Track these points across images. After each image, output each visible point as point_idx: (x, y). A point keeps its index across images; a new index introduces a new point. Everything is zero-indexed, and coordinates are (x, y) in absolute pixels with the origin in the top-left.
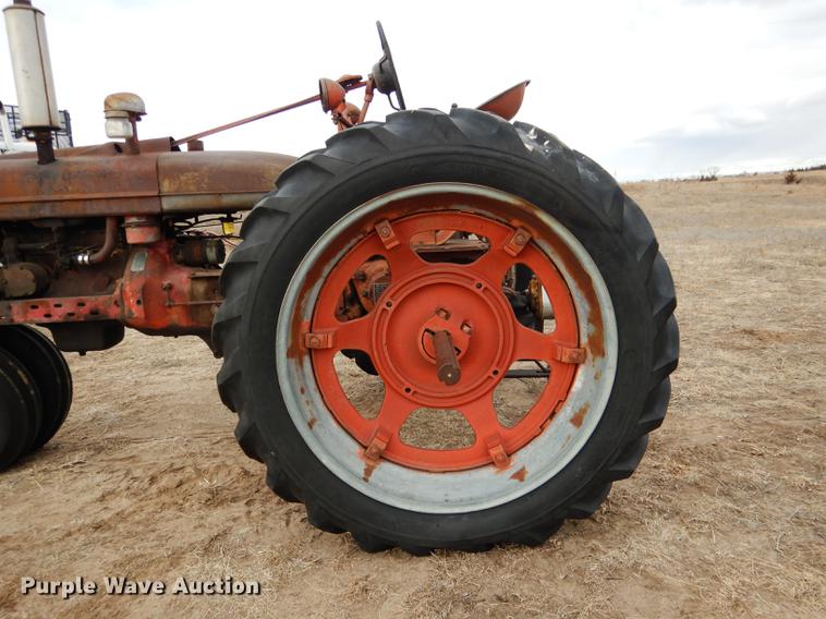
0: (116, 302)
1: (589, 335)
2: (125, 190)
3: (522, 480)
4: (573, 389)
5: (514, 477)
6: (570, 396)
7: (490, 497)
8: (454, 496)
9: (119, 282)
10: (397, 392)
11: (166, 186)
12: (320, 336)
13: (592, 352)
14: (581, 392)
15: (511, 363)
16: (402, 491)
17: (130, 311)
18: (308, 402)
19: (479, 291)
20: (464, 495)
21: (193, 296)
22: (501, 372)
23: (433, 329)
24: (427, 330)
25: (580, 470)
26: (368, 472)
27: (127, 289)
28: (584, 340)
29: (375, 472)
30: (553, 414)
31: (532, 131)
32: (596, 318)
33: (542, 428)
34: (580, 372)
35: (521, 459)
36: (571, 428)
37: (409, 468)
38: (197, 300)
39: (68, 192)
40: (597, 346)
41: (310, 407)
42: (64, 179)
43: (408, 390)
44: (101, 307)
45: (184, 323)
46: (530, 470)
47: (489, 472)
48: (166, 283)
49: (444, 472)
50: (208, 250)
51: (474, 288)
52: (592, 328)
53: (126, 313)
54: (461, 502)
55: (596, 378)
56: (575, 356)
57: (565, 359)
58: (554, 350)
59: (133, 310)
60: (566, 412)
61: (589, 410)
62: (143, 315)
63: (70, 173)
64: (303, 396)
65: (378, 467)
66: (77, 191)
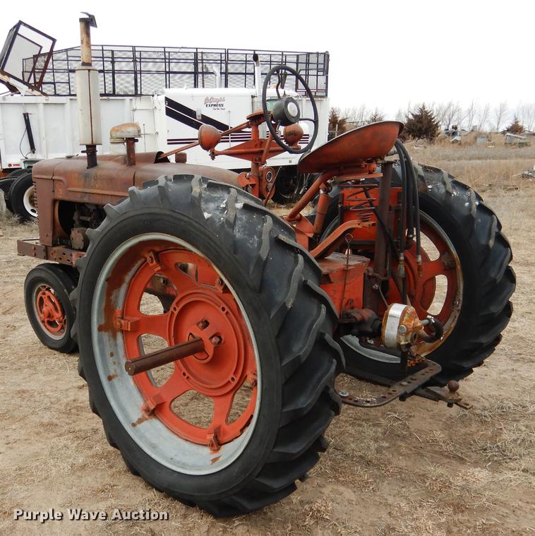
3: (214, 464)
5: (212, 460)
8: (178, 458)
12: (123, 322)
18: (114, 363)
19: (224, 313)
23: (195, 334)
24: (191, 334)
25: (236, 470)
26: (140, 421)
29: (145, 424)
33: (241, 432)
41: (115, 367)
42: (95, 180)
46: (221, 459)
49: (187, 440)
51: (220, 310)
63: (97, 177)
64: (111, 358)
65: (150, 420)
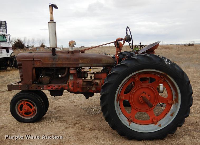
0: (67, 86)
1: (175, 99)
2: (71, 62)
3: (160, 126)
4: (171, 109)
5: (159, 126)
6: (170, 110)
7: (154, 129)
8: (146, 129)
9: (68, 81)
10: (134, 109)
11: (80, 61)
12: (122, 97)
13: (175, 102)
14: (172, 110)
15: (157, 103)
16: (136, 128)
17: (70, 88)
19: (152, 89)
20: (148, 129)
21: (83, 85)
22: (155, 105)
23: (143, 96)
24: (141, 96)
26: (130, 124)
27: (70, 83)
28: (174, 99)
29: (131, 124)
30: (166, 114)
31: (166, 59)
32: (177, 95)
33: (164, 117)
34: (173, 106)
35: (159, 123)
36: (170, 117)
37: (137, 124)
38: (84, 86)
39: (59, 62)
40: (177, 101)
41: (119, 111)
42: (59, 59)
43: (136, 108)
44: (64, 87)
45: (80, 91)
46: (162, 125)
47: (153, 125)
48: (77, 82)
49: (144, 125)
50: (85, 75)
51: (151, 88)
52: (176, 97)
53: (69, 88)
54: (148, 130)
55: (176, 107)
56: (172, 102)
57: (170, 103)
58: (167, 101)
59: (71, 88)
60: (169, 113)
61: (174, 113)
62: (73, 89)
63: (60, 58)
64: (118, 109)
66: (61, 62)
